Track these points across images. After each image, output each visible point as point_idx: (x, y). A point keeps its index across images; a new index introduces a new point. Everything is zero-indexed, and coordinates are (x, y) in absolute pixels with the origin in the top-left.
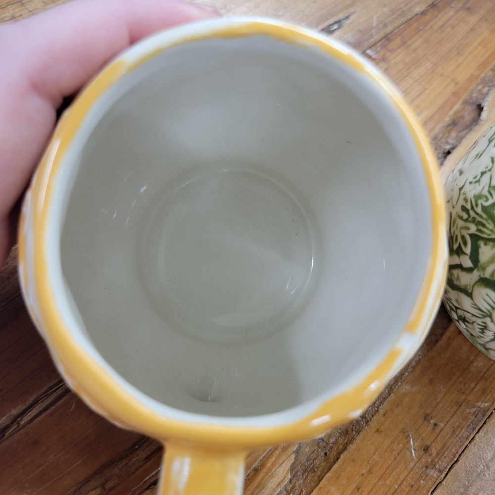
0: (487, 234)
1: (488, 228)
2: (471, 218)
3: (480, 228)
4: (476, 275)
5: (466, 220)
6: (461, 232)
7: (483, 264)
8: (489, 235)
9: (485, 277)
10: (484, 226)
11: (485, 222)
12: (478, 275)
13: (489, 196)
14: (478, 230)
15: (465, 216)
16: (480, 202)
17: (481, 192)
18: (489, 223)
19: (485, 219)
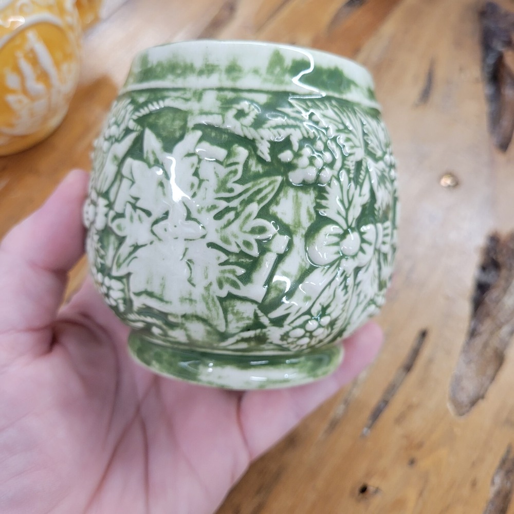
0: (269, 193)
1: (266, 187)
2: (239, 207)
3: (258, 197)
4: (298, 241)
5: (237, 215)
6: (245, 232)
7: (294, 220)
8: (273, 189)
9: (306, 229)
10: (260, 191)
11: (256, 189)
12: (301, 237)
13: (233, 168)
14: (259, 202)
15: (231, 215)
16: (230, 185)
17: (218, 180)
18: (261, 183)
19: (253, 186)
